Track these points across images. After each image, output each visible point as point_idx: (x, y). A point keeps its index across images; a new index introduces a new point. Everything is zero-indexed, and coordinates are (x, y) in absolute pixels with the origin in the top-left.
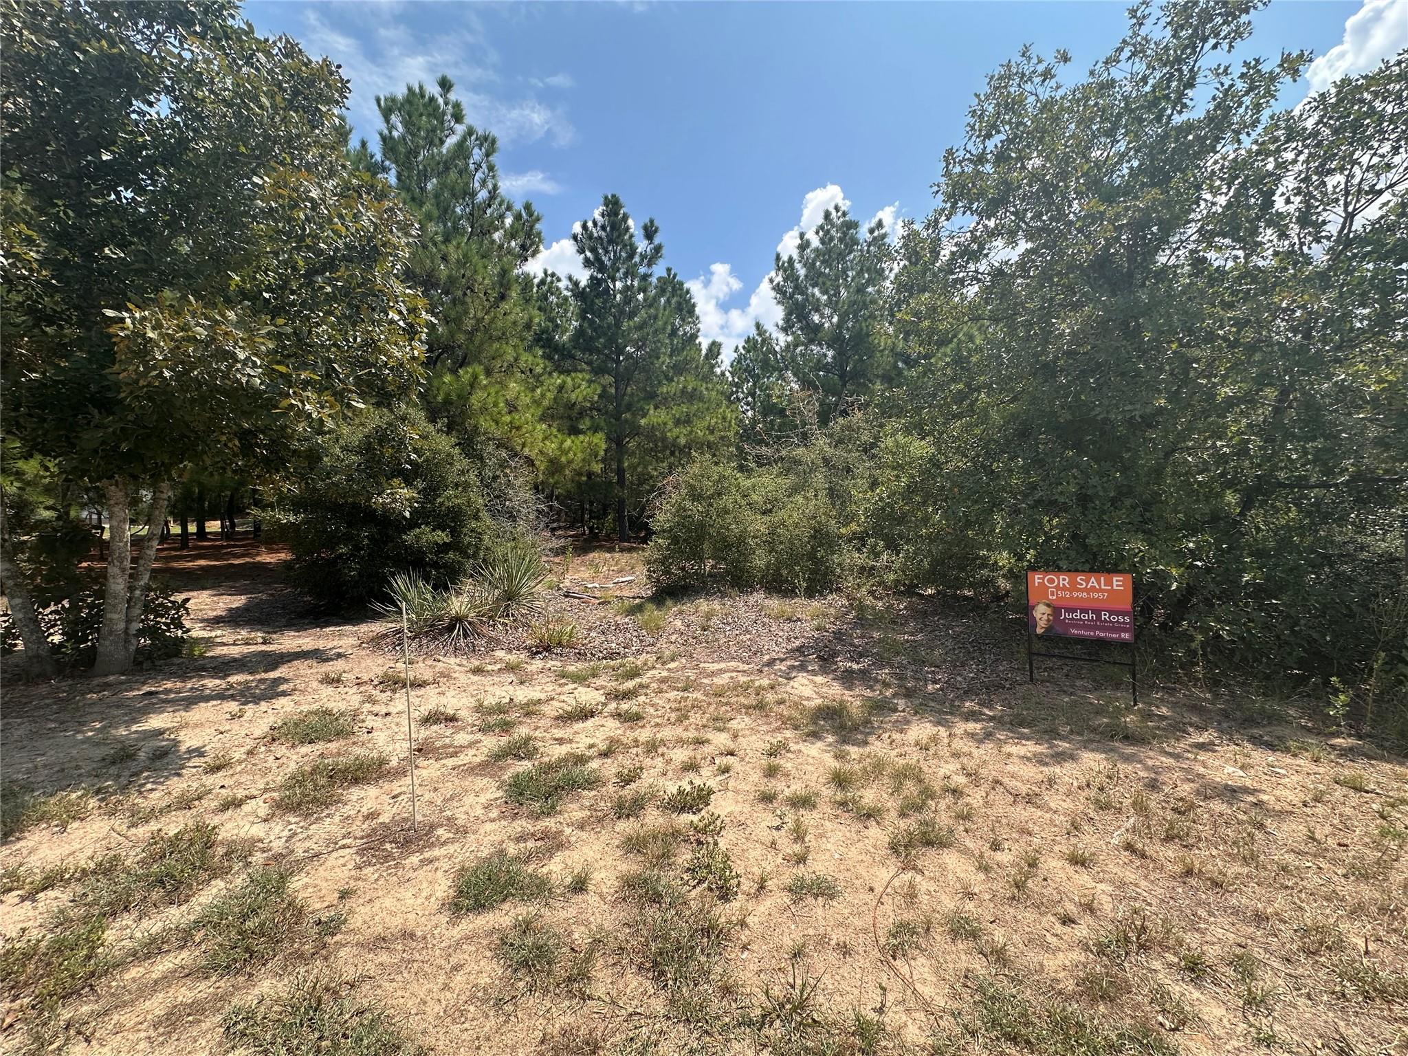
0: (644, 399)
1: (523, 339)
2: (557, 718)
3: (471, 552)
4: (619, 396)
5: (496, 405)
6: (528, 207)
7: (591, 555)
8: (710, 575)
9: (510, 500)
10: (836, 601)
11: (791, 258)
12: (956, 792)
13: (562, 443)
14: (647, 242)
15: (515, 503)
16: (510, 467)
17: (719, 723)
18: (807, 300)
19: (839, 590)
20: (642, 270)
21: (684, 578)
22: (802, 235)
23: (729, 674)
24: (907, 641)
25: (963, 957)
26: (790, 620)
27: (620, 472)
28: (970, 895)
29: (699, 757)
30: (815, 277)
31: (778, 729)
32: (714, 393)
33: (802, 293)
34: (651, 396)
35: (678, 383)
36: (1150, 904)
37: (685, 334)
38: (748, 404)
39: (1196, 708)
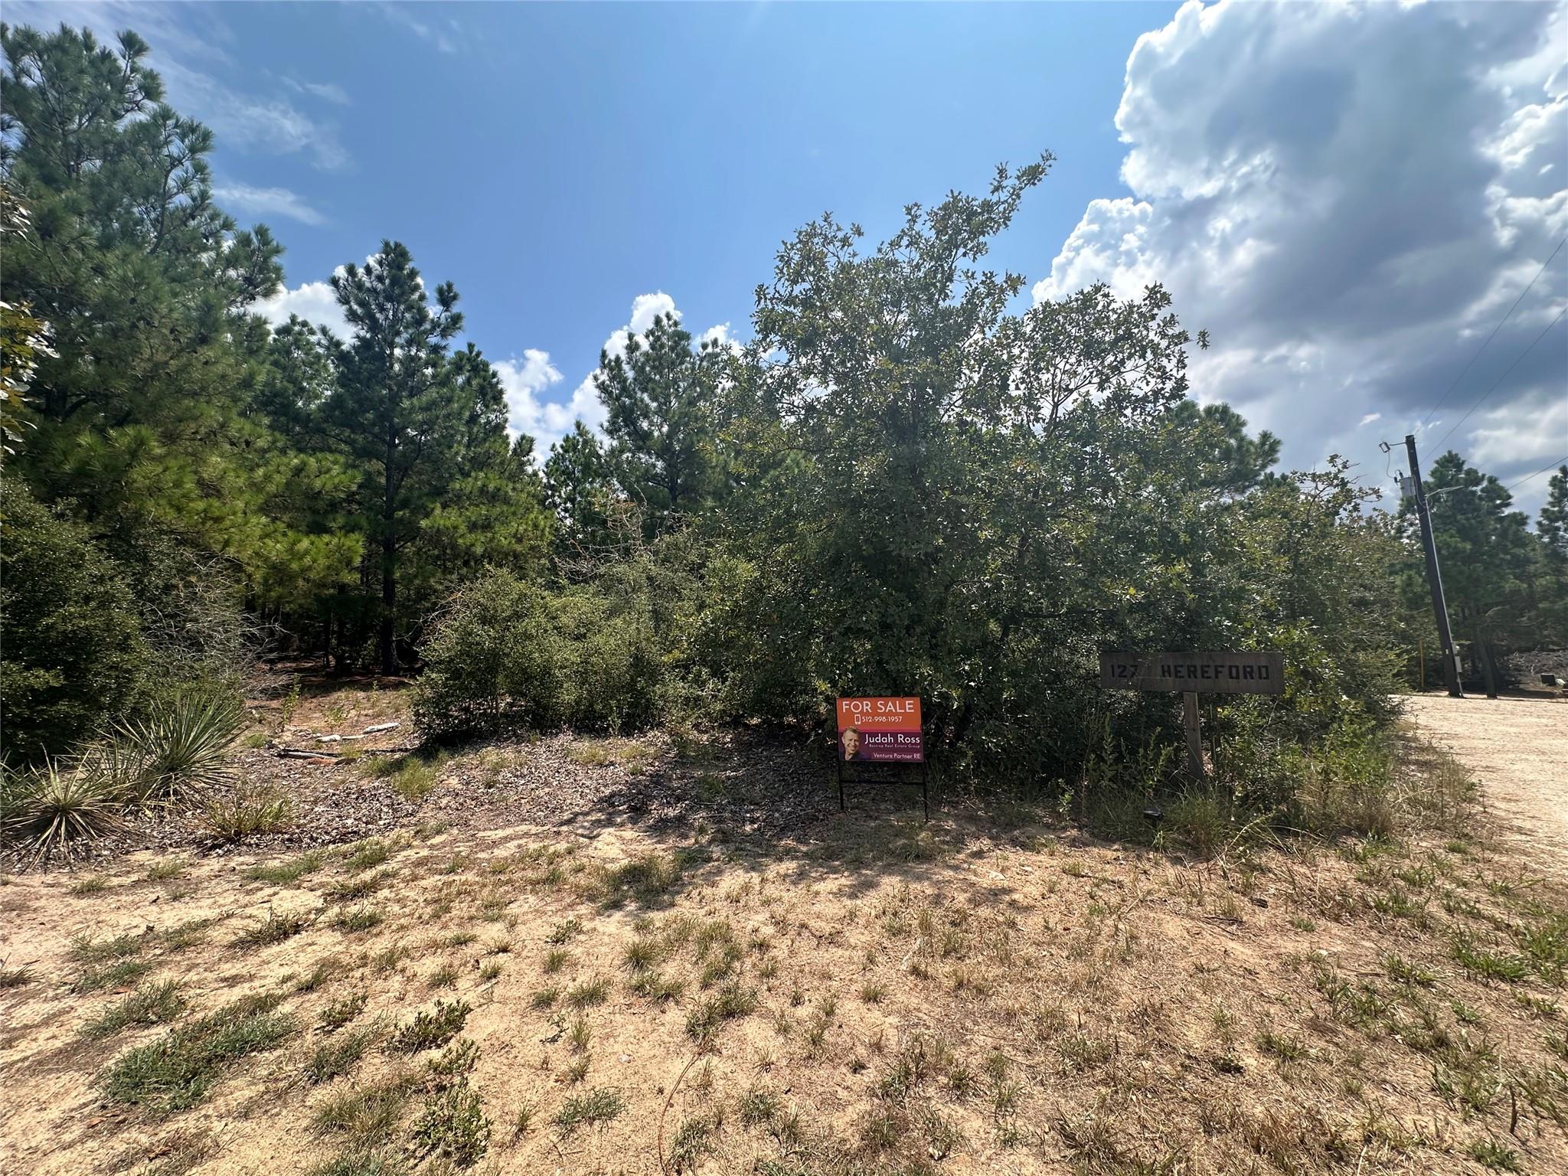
0: (427, 495)
1: (235, 400)
2: (232, 946)
3: (106, 700)
4: (391, 489)
5: (178, 484)
6: (261, 232)
7: (336, 695)
8: (505, 715)
9: (196, 620)
10: (658, 738)
11: (618, 358)
12: (763, 946)
13: (294, 544)
14: (440, 308)
15: (204, 624)
16: (197, 573)
17: (493, 911)
18: (635, 404)
19: (660, 725)
20: (433, 340)
21: (468, 721)
22: (631, 336)
23: (516, 843)
24: (728, 778)
25: (755, 1145)
26: (601, 765)
27: (389, 585)
28: (766, 1066)
29: (456, 963)
30: (644, 382)
31: (571, 906)
32: (524, 495)
33: (630, 397)
34: (438, 492)
35: (476, 479)
36: (928, 1028)
37: (489, 422)
38: (566, 510)
39: (972, 819)
